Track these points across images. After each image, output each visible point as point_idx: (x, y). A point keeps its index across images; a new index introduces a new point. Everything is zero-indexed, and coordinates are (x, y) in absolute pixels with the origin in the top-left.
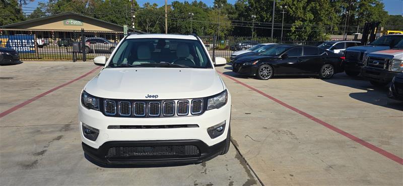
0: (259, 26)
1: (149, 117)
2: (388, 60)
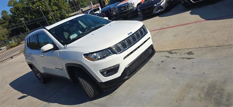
1: (135, 44)
2: (127, 5)
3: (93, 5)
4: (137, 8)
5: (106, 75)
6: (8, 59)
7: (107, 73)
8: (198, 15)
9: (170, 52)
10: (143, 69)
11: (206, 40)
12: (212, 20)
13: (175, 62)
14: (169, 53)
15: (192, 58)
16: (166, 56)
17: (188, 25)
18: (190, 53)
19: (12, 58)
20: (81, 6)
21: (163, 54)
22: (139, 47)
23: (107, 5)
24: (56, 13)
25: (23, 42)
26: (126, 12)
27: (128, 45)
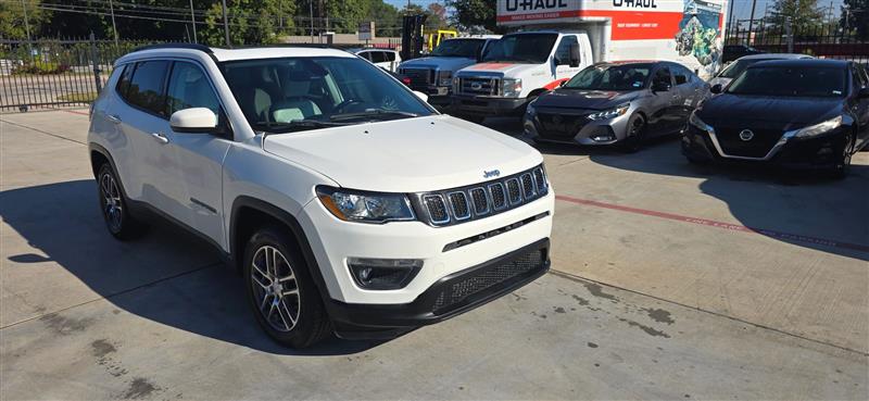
0: (121, 13)
1: (496, 213)
2: (497, 81)
3: (376, 36)
4: (526, 104)
5: (364, 280)
6: (8, 106)
7: (371, 276)
8: (728, 202)
9: (595, 289)
10: (485, 311)
11: (726, 293)
12: (767, 235)
13: (603, 327)
14: (589, 289)
15: (660, 334)
16: (575, 297)
17: (682, 223)
18: (661, 316)
19: (23, 108)
20: (333, 24)
21: (569, 286)
22: (503, 230)
23: (427, 55)
24: (238, 15)
25: (81, 68)
26: (484, 102)
27: (472, 211)
